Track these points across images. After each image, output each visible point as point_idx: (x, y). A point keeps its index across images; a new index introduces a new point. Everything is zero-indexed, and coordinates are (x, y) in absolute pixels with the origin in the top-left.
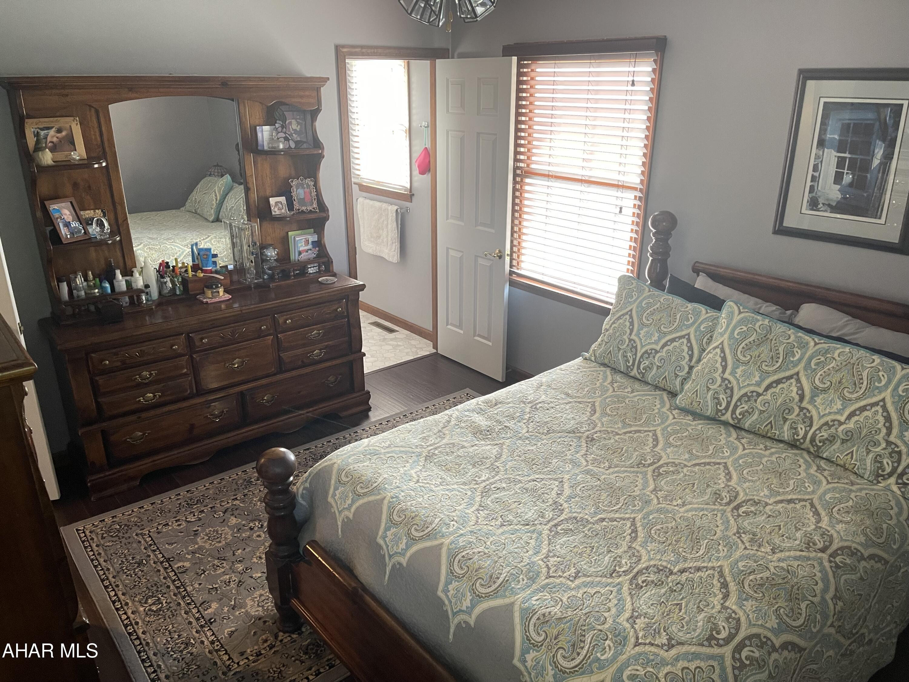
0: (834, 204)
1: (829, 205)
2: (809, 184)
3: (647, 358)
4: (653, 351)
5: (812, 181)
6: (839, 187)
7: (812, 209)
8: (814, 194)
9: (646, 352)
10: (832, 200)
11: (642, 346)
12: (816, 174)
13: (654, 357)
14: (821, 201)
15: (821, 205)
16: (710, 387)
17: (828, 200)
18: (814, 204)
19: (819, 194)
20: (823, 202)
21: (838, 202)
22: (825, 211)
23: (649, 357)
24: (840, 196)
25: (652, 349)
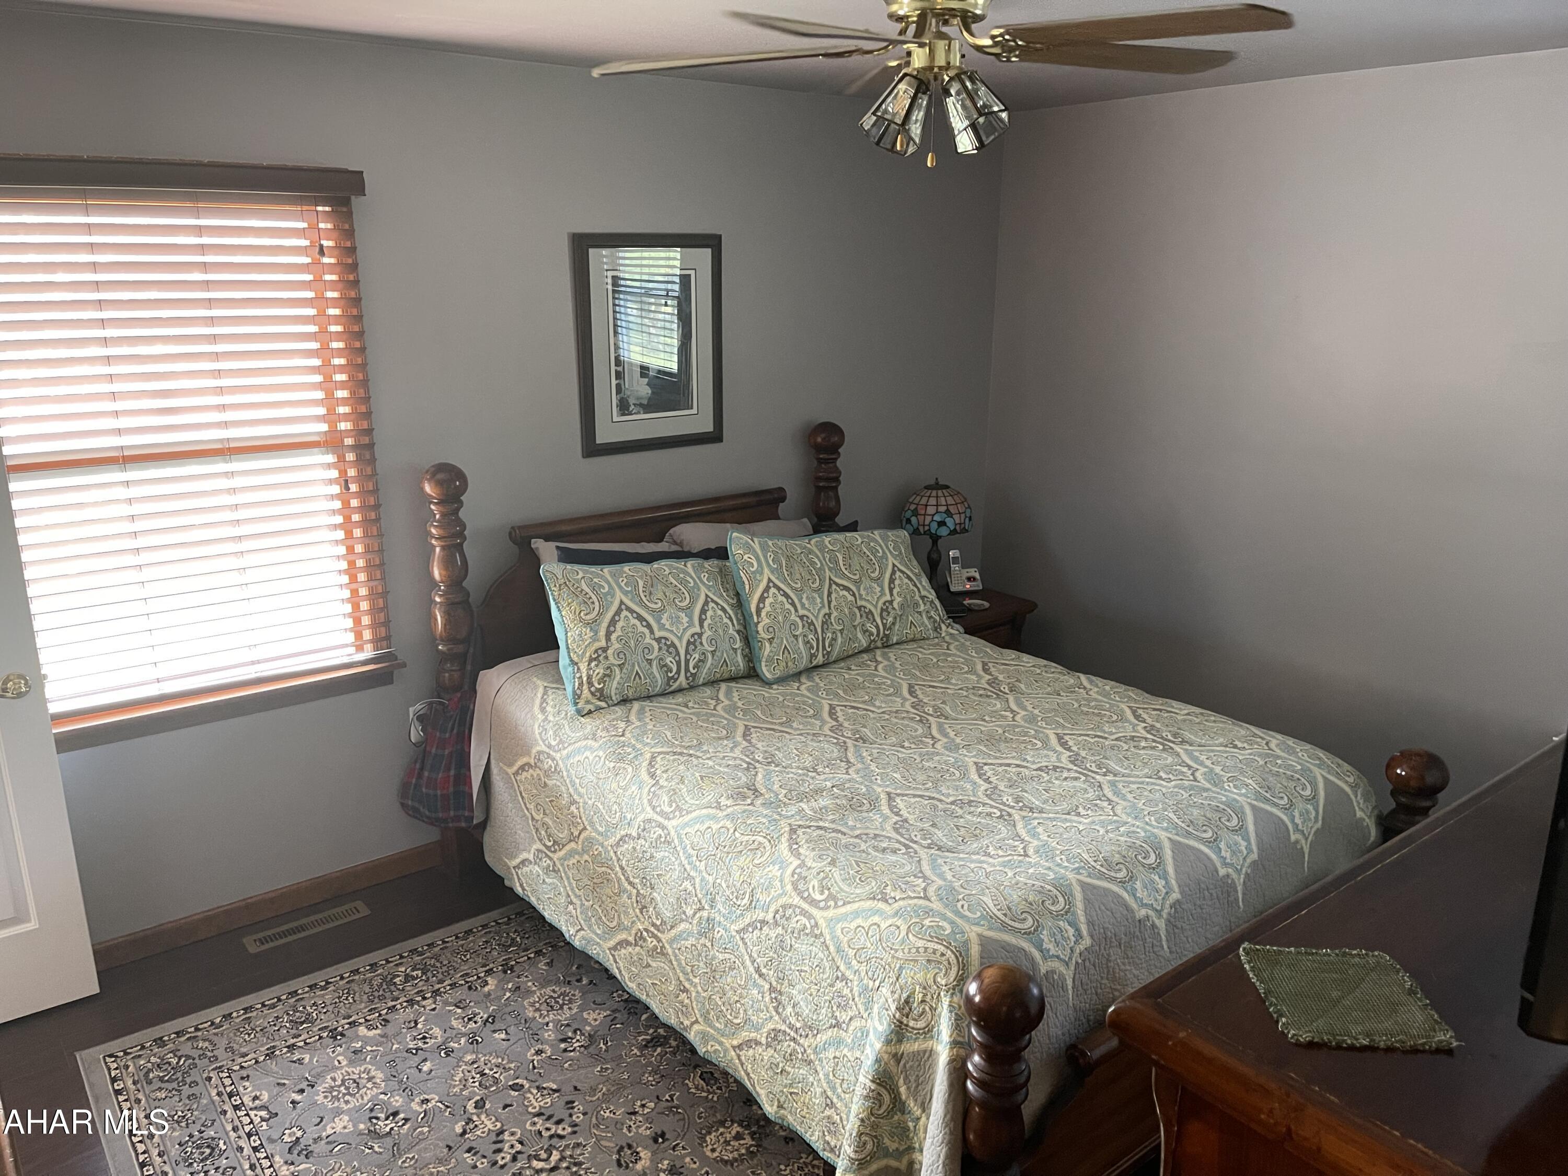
0: (645, 402)
1: (641, 405)
2: (614, 382)
3: (694, 650)
4: (696, 637)
5: (616, 379)
6: (647, 380)
7: (623, 415)
8: (622, 395)
9: (689, 643)
10: (641, 398)
11: (680, 639)
12: (620, 369)
13: (701, 643)
14: (632, 401)
15: (633, 407)
16: (797, 633)
17: (638, 399)
18: (624, 407)
19: (628, 393)
20: (634, 402)
21: (650, 399)
22: (638, 413)
23: (696, 647)
24: (650, 392)
25: (693, 636)
